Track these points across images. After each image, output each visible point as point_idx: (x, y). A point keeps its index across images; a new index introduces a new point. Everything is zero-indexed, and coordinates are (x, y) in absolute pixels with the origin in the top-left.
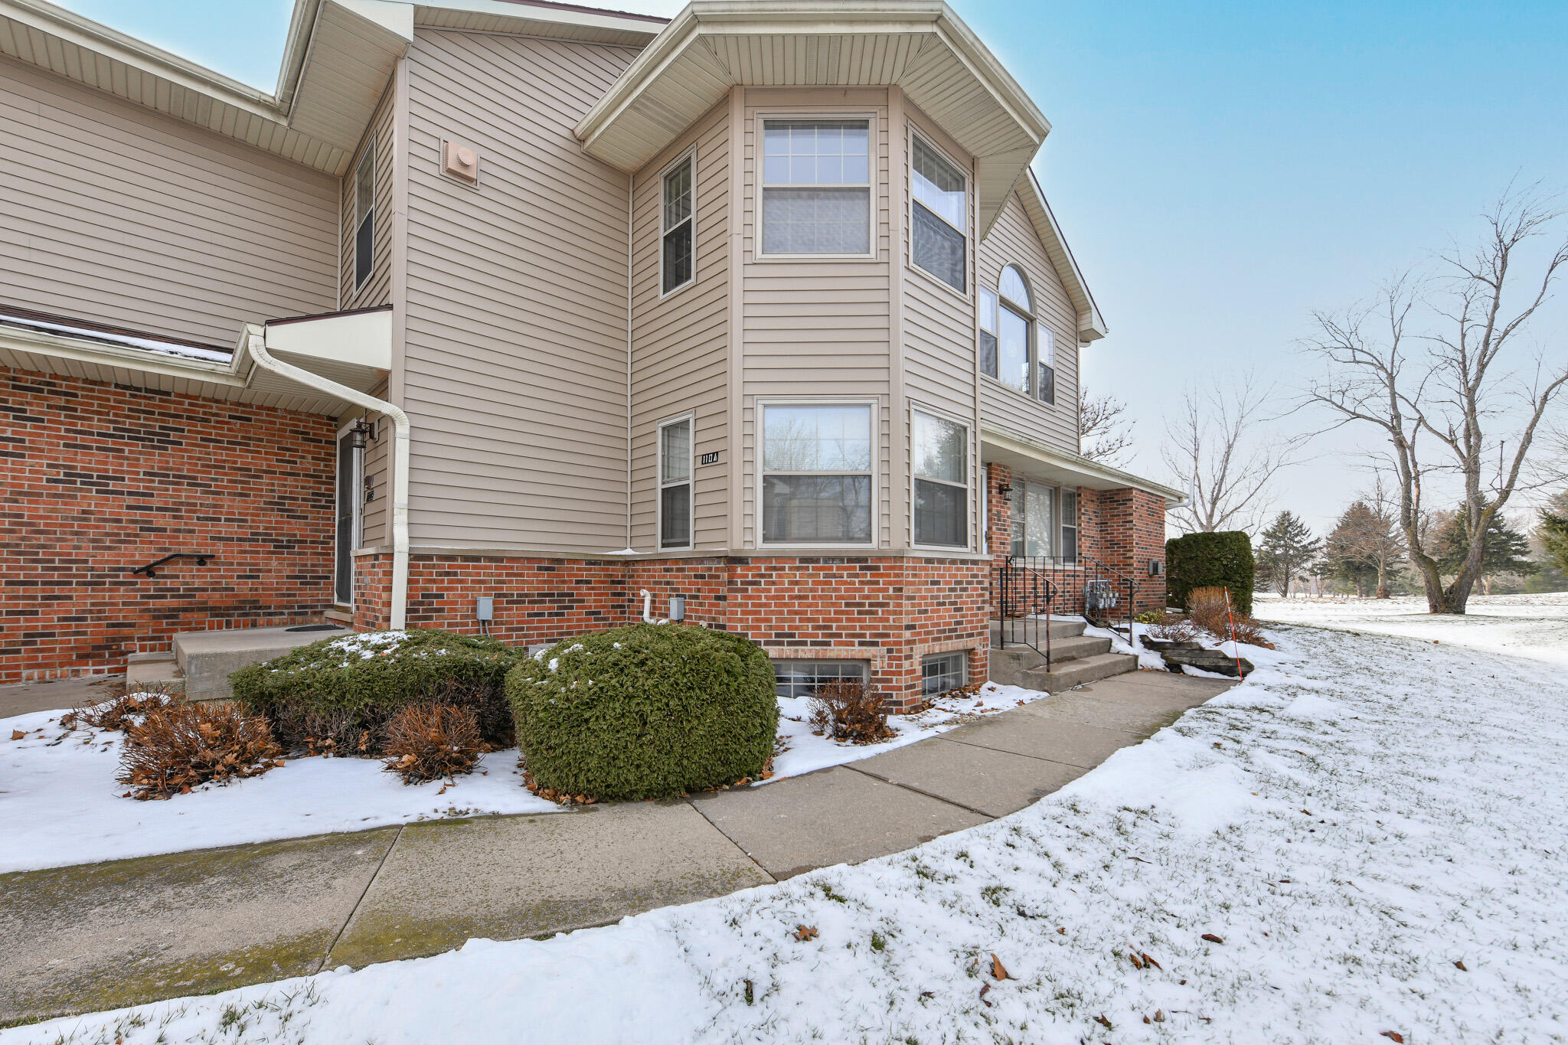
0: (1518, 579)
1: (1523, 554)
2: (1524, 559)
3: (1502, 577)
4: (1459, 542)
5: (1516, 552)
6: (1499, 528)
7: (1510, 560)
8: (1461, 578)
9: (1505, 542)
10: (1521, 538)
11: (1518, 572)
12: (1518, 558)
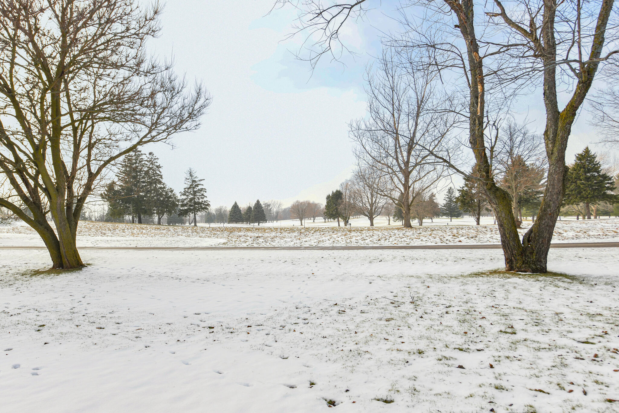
0: (610, 207)
1: (612, 189)
2: (612, 193)
3: (601, 205)
4: (576, 182)
5: (608, 188)
6: (598, 172)
7: (605, 193)
8: (540, 219)
9: (602, 182)
10: (610, 179)
11: (610, 202)
12: (609, 192)
